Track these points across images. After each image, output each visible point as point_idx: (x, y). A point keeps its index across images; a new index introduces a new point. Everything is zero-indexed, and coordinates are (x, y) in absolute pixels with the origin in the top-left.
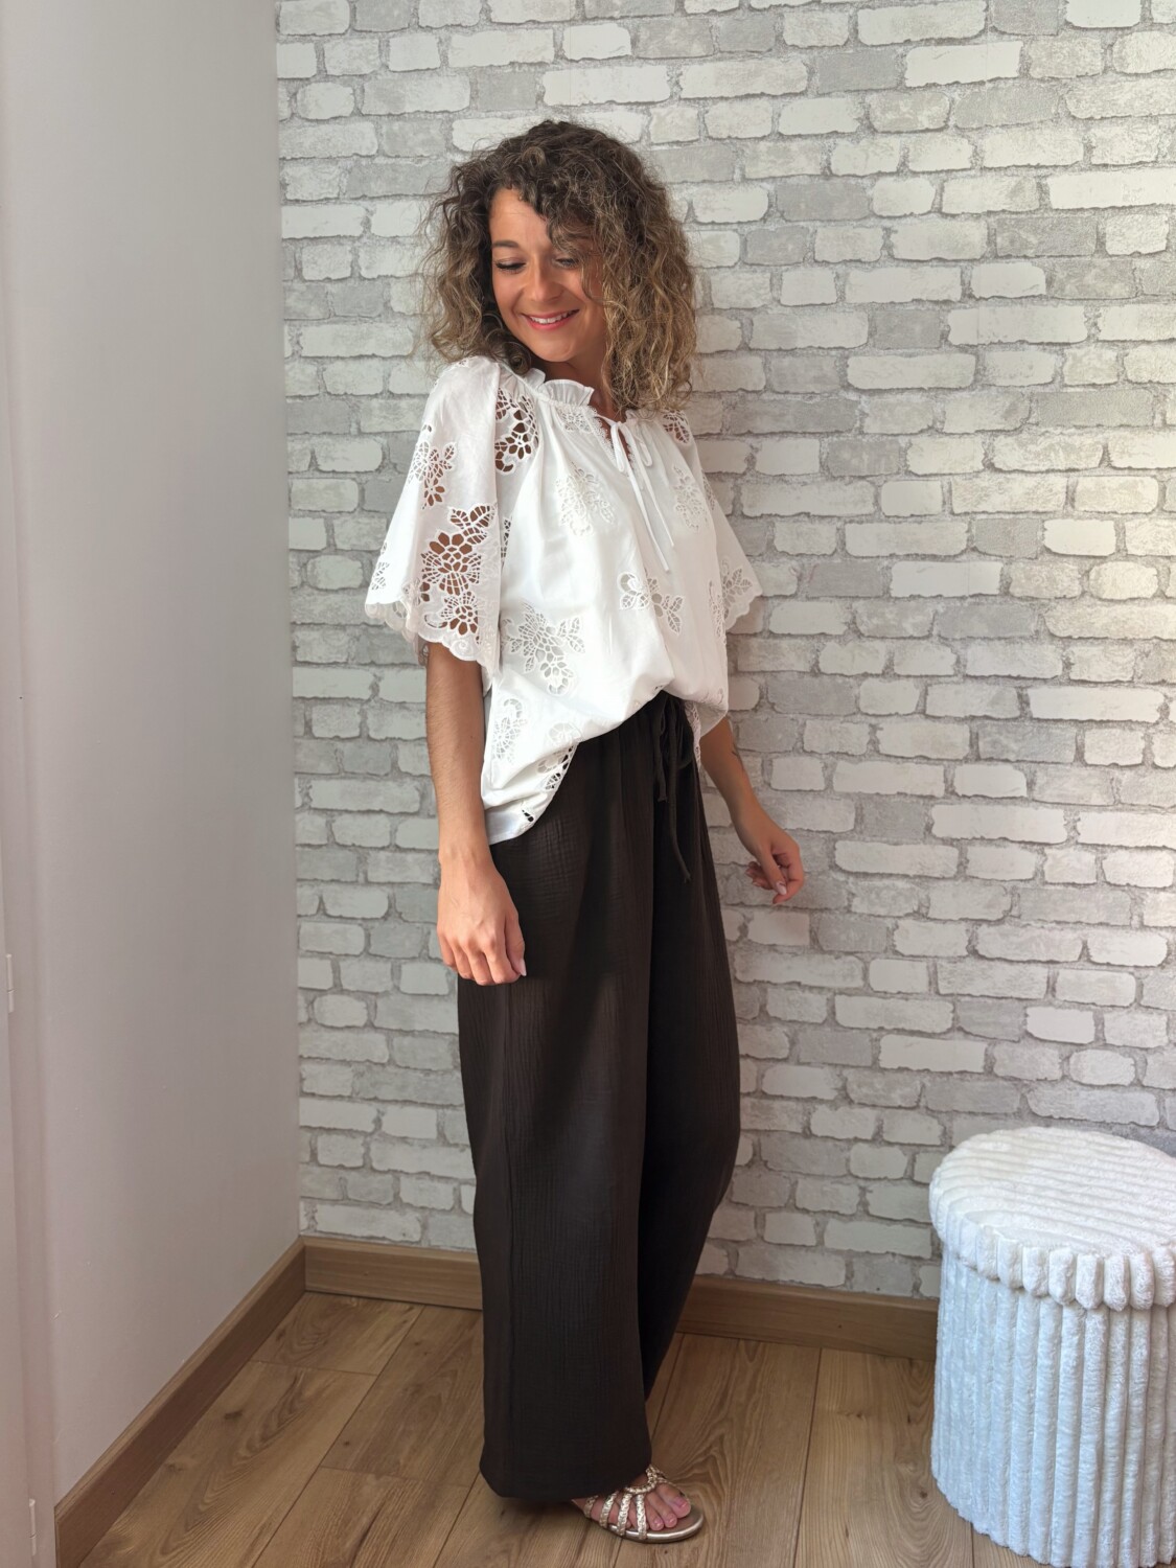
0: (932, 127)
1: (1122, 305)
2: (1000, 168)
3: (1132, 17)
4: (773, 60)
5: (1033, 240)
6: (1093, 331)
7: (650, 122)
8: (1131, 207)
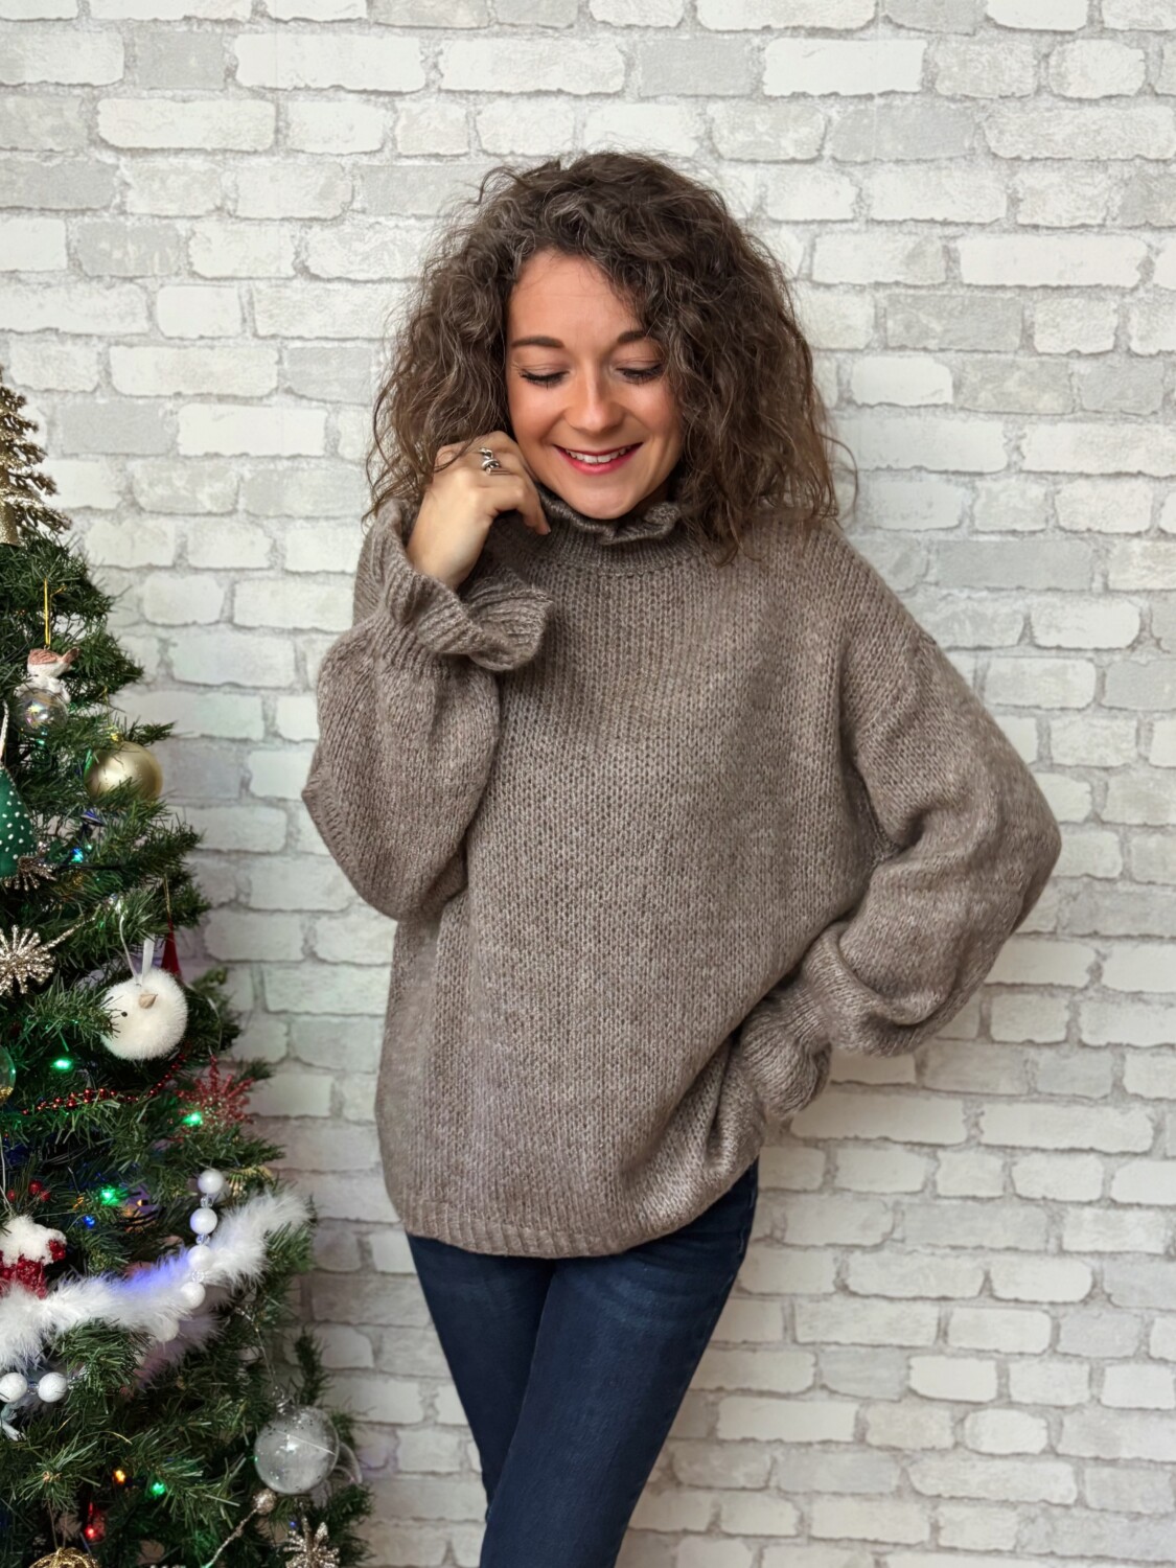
0: (799, 156)
1: (1055, 423)
2: (893, 222)
3: (1076, 19)
4: (575, 42)
5: (937, 327)
6: (1015, 457)
7: (395, 122)
8: (1068, 287)
